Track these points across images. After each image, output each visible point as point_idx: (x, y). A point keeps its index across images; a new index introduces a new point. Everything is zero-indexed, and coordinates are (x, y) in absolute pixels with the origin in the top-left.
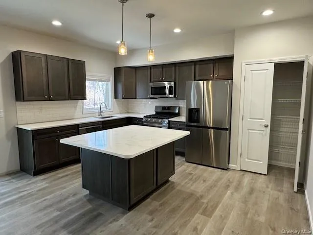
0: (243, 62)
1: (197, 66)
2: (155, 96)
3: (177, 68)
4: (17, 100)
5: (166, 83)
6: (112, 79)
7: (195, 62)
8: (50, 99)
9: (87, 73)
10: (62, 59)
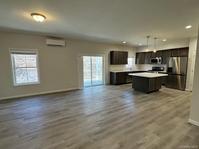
0: (193, 50)
1: (173, 51)
2: (152, 63)
3: (163, 52)
4: (111, 64)
5: (157, 58)
6: (135, 57)
7: (172, 50)
8: (119, 64)
9: (128, 56)
10: (122, 52)
